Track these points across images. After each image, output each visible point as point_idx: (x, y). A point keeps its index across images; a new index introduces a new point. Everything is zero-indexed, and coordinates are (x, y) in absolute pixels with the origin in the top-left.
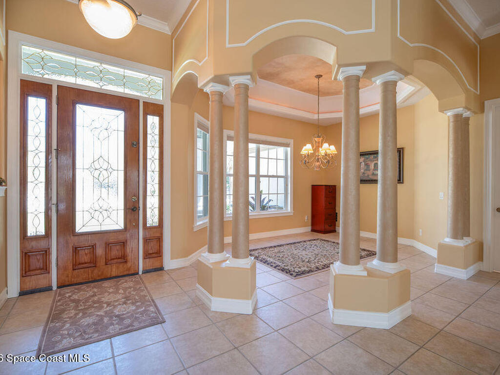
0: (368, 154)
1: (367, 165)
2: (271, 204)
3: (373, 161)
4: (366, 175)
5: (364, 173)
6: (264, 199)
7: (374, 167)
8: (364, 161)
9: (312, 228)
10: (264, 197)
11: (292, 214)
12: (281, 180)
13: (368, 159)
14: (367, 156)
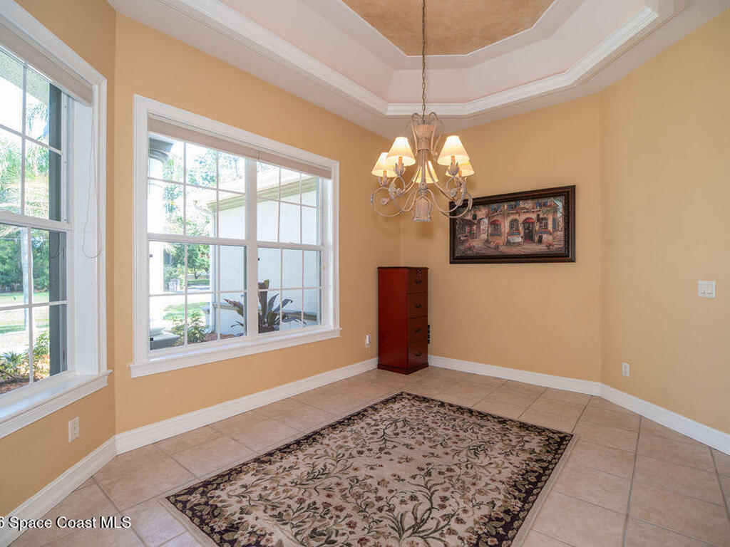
0: (496, 202)
1: (494, 224)
2: (289, 308)
3: (508, 215)
4: (492, 245)
5: (487, 241)
6: (273, 299)
7: (511, 227)
8: (488, 216)
9: (379, 360)
10: (272, 296)
11: (338, 335)
12: (311, 256)
13: (495, 210)
14: (495, 206)
